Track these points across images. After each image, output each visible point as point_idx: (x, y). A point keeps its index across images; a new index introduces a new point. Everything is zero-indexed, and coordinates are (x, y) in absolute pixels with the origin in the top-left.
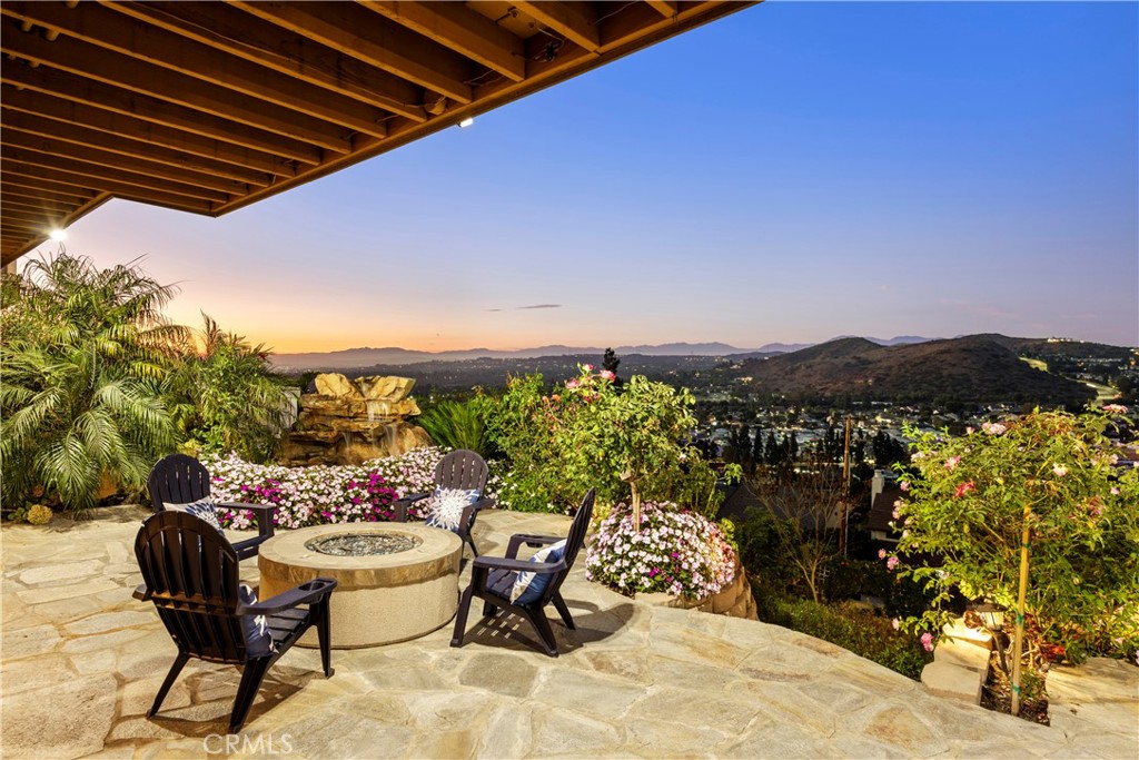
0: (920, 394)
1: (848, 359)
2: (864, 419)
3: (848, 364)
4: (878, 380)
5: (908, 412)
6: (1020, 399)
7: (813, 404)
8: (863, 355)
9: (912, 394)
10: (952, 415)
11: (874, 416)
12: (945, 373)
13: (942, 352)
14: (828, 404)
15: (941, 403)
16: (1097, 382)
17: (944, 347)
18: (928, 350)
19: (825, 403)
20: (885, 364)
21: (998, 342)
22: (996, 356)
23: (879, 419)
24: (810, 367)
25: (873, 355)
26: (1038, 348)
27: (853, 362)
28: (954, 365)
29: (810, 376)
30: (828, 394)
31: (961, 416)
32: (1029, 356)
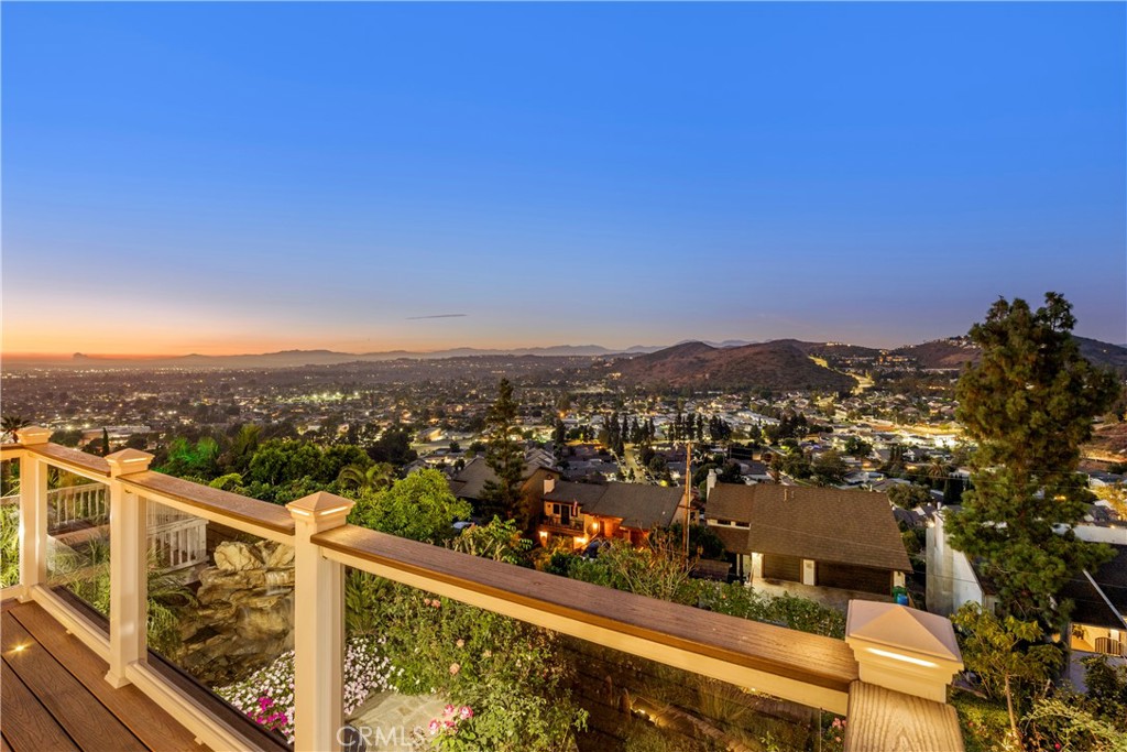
0: (742, 385)
1: (691, 359)
2: (702, 405)
3: (691, 363)
4: (713, 375)
5: (734, 399)
6: (809, 388)
7: (666, 394)
8: (702, 356)
9: (737, 385)
10: (764, 401)
11: (710, 402)
12: (759, 369)
13: (757, 354)
14: (677, 393)
15: (757, 392)
16: (859, 374)
17: (758, 349)
18: (748, 352)
19: (675, 393)
20: (717, 363)
21: (795, 345)
22: (793, 356)
23: (713, 405)
24: (663, 365)
25: (710, 355)
26: (821, 350)
27: (695, 360)
28: (765, 363)
29: (663, 372)
30: (676, 386)
31: (770, 401)
32: (815, 356)
